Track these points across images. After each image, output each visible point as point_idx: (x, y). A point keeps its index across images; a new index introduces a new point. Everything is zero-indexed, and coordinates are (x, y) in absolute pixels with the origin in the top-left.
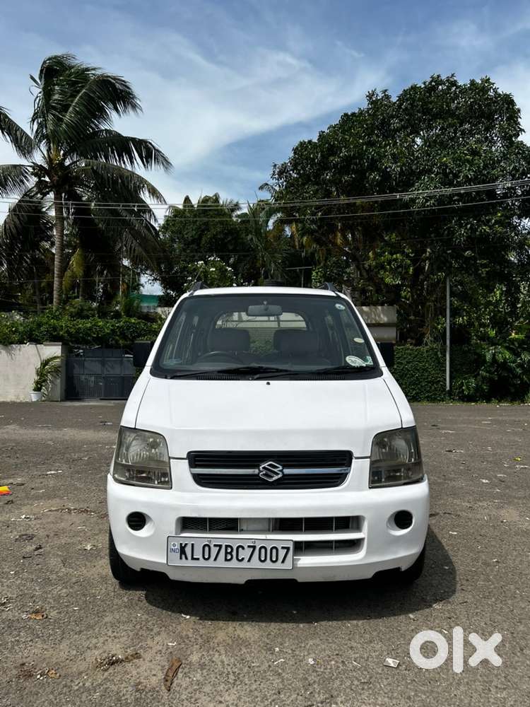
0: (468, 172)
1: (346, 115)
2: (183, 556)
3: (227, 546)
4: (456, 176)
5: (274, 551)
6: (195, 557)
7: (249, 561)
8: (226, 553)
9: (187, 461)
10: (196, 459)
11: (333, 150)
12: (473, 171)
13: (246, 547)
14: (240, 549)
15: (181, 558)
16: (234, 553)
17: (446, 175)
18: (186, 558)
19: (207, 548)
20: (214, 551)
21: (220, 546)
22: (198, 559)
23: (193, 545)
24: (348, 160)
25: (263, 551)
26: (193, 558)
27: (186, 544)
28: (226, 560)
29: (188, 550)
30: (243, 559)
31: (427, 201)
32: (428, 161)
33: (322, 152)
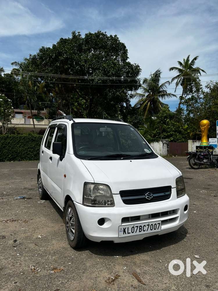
0: (112, 71)
1: (62, 39)
2: (125, 233)
3: (140, 226)
4: (109, 72)
5: (155, 225)
6: (129, 232)
7: (147, 230)
8: (140, 229)
9: (119, 195)
10: (123, 194)
11: (60, 54)
12: (114, 71)
13: (146, 225)
14: (144, 226)
15: (124, 234)
16: (142, 229)
17: (105, 71)
18: (126, 233)
19: (133, 228)
20: (136, 228)
21: (138, 227)
22: (130, 233)
23: (128, 228)
24: (67, 59)
25: (152, 226)
26: (128, 233)
27: (126, 228)
28: (140, 231)
29: (126, 230)
30: (145, 230)
31: (98, 81)
32: (98, 64)
33: (56, 53)
